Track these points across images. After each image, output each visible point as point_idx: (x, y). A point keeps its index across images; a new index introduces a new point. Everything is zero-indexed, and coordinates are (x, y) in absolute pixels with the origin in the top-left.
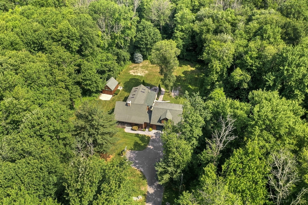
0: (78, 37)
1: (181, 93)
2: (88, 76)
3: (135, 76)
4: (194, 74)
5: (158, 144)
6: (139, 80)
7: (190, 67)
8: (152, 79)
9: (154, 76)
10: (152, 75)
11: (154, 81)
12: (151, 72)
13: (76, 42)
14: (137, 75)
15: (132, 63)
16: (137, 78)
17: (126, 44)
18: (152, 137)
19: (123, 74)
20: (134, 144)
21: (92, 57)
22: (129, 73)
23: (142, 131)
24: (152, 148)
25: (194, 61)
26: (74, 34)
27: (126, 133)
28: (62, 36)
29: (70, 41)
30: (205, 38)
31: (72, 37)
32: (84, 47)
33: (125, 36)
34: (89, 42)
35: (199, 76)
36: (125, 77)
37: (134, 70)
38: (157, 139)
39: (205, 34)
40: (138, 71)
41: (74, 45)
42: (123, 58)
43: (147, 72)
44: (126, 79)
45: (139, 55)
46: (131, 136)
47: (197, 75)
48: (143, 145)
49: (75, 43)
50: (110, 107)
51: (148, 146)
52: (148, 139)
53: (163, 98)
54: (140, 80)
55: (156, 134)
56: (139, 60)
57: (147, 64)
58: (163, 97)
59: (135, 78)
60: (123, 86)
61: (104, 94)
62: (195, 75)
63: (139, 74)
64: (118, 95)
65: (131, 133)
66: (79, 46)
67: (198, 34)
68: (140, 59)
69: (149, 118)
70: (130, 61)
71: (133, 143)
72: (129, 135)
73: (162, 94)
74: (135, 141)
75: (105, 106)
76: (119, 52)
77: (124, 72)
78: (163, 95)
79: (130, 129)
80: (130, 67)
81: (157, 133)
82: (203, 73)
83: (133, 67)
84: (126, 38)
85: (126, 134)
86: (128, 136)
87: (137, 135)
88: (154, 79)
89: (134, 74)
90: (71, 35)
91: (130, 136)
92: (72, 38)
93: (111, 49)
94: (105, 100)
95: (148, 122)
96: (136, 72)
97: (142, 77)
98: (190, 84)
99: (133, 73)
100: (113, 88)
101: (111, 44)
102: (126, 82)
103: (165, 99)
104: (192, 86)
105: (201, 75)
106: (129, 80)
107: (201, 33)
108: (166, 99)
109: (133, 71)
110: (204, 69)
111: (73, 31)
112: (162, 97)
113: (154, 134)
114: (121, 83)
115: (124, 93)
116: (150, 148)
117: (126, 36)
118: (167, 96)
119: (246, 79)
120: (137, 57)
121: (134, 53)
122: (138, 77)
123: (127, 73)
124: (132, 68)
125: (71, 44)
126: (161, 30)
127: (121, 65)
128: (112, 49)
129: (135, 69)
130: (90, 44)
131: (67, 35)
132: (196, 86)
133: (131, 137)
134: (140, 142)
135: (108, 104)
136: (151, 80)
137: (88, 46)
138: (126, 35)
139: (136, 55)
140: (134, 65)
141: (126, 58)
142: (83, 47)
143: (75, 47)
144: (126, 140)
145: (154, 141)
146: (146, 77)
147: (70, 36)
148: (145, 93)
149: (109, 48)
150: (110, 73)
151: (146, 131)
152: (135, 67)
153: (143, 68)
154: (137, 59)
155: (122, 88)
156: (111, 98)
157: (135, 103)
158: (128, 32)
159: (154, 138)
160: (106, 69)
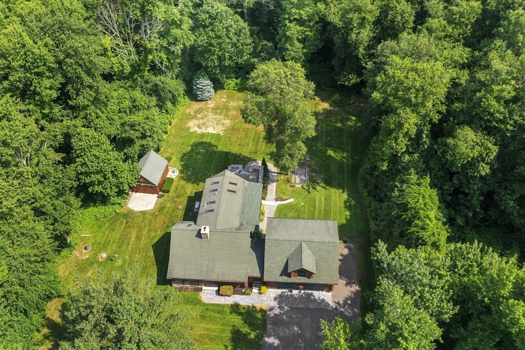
0: (51, 65)
1: (314, 174)
2: (93, 164)
3: (203, 135)
4: (333, 119)
5: (288, 329)
6: (213, 146)
7: (320, 102)
8: (243, 142)
9: (247, 133)
10: (240, 130)
11: (248, 144)
12: (238, 123)
13: (49, 78)
14: (207, 131)
15: (191, 100)
16: (208, 141)
17: (172, 61)
18: (271, 309)
19: (173, 131)
20: (233, 337)
21: (97, 107)
22: (188, 129)
23: (244, 294)
24: (276, 345)
25: (326, 85)
26: (41, 60)
27: (207, 305)
28: (8, 67)
29: (33, 77)
30: (357, 40)
31: (35, 67)
32: (73, 86)
33: (169, 44)
34: (83, 75)
35: (344, 125)
36: (179, 139)
37: (198, 119)
38: (284, 314)
39: (357, 32)
40: (208, 120)
41: (46, 88)
42: (170, 95)
43: (227, 122)
44: (183, 147)
45: (205, 83)
46: (219, 313)
47: (341, 122)
48: (252, 336)
49: (47, 83)
50: (156, 231)
51: (266, 339)
52: (263, 316)
53: (276, 192)
54: (216, 146)
55: (280, 299)
56: (207, 94)
57: (225, 100)
58: (275, 188)
59: (203, 143)
60: (180, 168)
61: (136, 192)
62: (336, 122)
63: (211, 130)
64: (171, 194)
65: (218, 305)
66: (60, 86)
67: (337, 30)
68: (208, 92)
69: (257, 264)
70: (186, 97)
71: (228, 334)
72: (215, 312)
73: (273, 181)
74: (233, 326)
75: (145, 227)
76: (159, 83)
77: (175, 126)
78: (274, 184)
79: (214, 292)
80: (188, 111)
81: (281, 296)
82: (353, 115)
83: (195, 112)
84: (172, 48)
85: (207, 307)
86: (213, 314)
87: (235, 308)
88: (247, 141)
89: (199, 131)
90: (32, 63)
91: (217, 315)
92: (36, 70)
93: (139, 79)
94: (141, 212)
95: (257, 274)
96: (203, 124)
97: (218, 137)
98: (329, 145)
99: (196, 129)
100: (156, 180)
101: (139, 65)
102: (184, 154)
103: (281, 195)
104: (335, 152)
105: (348, 119)
106: (190, 148)
107: (346, 28)
108: (284, 193)
109: (196, 122)
110: (352, 104)
111: (36, 51)
112: (272, 187)
113: (275, 299)
114: (174, 159)
115: (184, 187)
116: (271, 345)
117: (171, 43)
118: (283, 186)
119: (487, 154)
120: (201, 87)
121: (192, 79)
122: (210, 138)
123: (183, 129)
124: (192, 113)
125: (35, 86)
126: (246, 15)
127: (167, 111)
128: (142, 77)
129: (199, 116)
130: (87, 80)
131: (21, 62)
132: (343, 151)
133: (220, 316)
134: (245, 329)
135: (150, 222)
136: (240, 145)
137: (82, 84)
138: (171, 40)
139: (198, 84)
140: (196, 106)
141: (176, 93)
142: (69, 87)
143: (48, 91)
144: (208, 326)
145: (277, 321)
146: (229, 135)
147: (29, 66)
148: (237, 192)
149: (136, 76)
150: (144, 142)
151: (252, 295)
152: (200, 111)
153: (216, 113)
154: (201, 91)
155: (177, 173)
156: (156, 205)
157: (219, 227)
158: (175, 32)
159: (277, 311)
160: (134, 135)
